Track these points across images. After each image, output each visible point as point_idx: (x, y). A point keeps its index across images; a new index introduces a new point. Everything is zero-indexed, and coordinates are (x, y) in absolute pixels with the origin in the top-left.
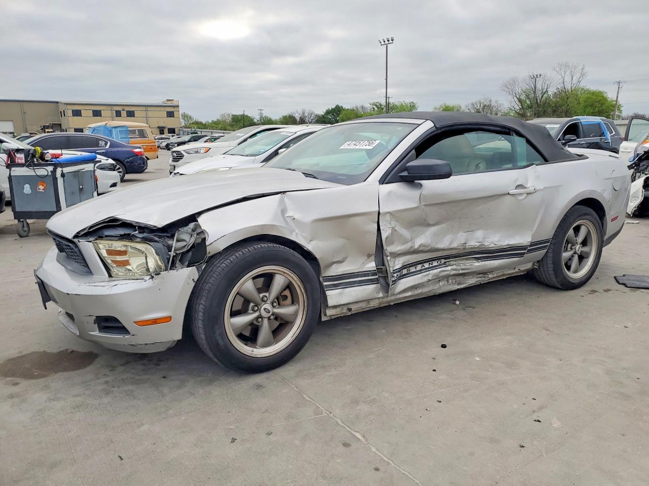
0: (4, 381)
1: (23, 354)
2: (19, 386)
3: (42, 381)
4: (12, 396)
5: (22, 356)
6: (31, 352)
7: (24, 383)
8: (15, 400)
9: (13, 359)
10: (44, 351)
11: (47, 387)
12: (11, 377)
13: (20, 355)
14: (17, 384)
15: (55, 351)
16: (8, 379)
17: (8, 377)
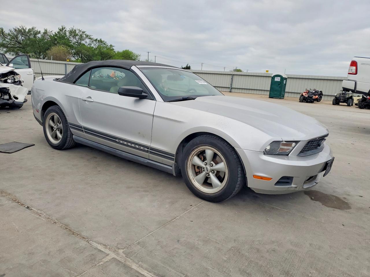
0: (348, 201)
1: (333, 209)
2: (343, 197)
3: (334, 194)
4: (349, 195)
5: (335, 208)
6: (329, 208)
7: (341, 197)
8: (348, 194)
9: (339, 209)
10: (323, 205)
11: (334, 192)
12: (345, 202)
13: (335, 209)
14: (344, 198)
15: (318, 202)
16: (347, 201)
17: (346, 202)
